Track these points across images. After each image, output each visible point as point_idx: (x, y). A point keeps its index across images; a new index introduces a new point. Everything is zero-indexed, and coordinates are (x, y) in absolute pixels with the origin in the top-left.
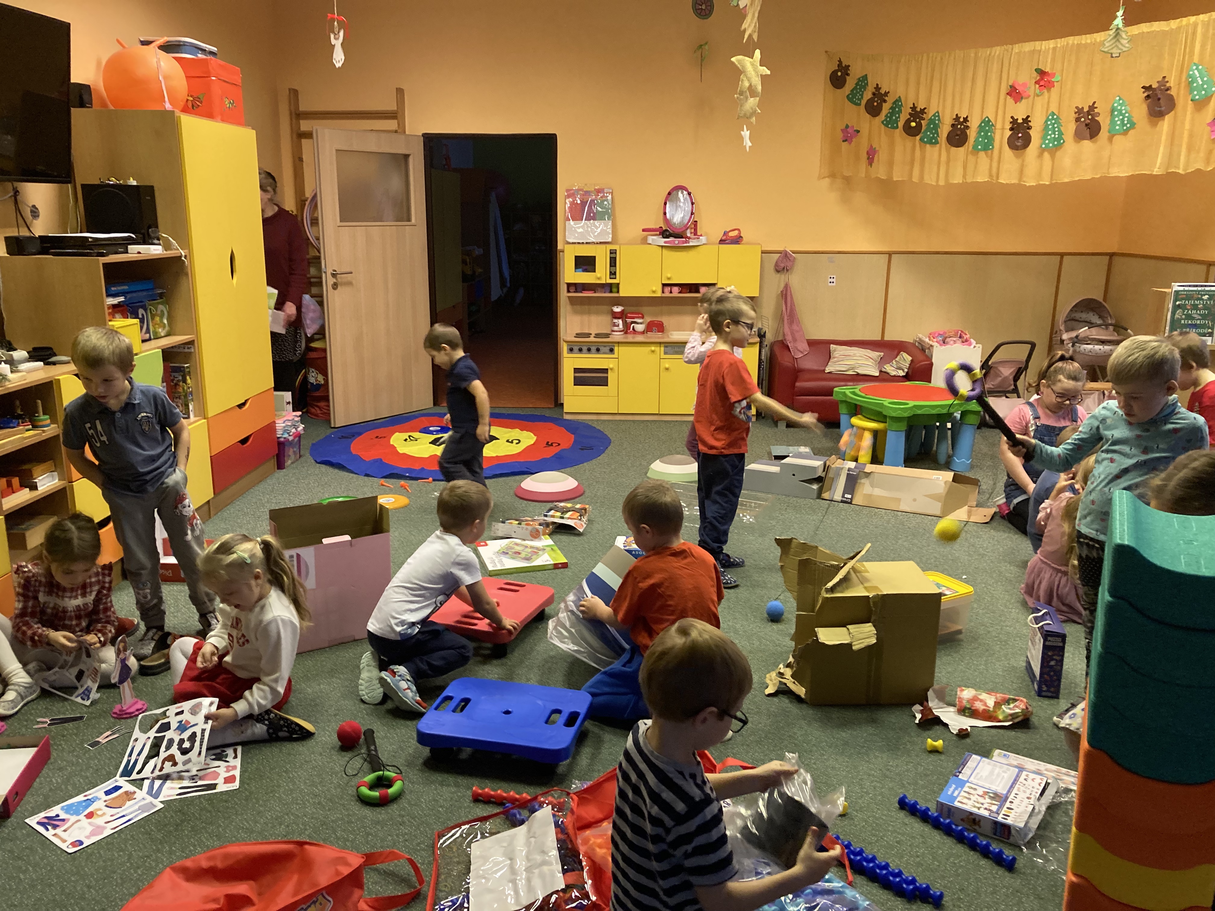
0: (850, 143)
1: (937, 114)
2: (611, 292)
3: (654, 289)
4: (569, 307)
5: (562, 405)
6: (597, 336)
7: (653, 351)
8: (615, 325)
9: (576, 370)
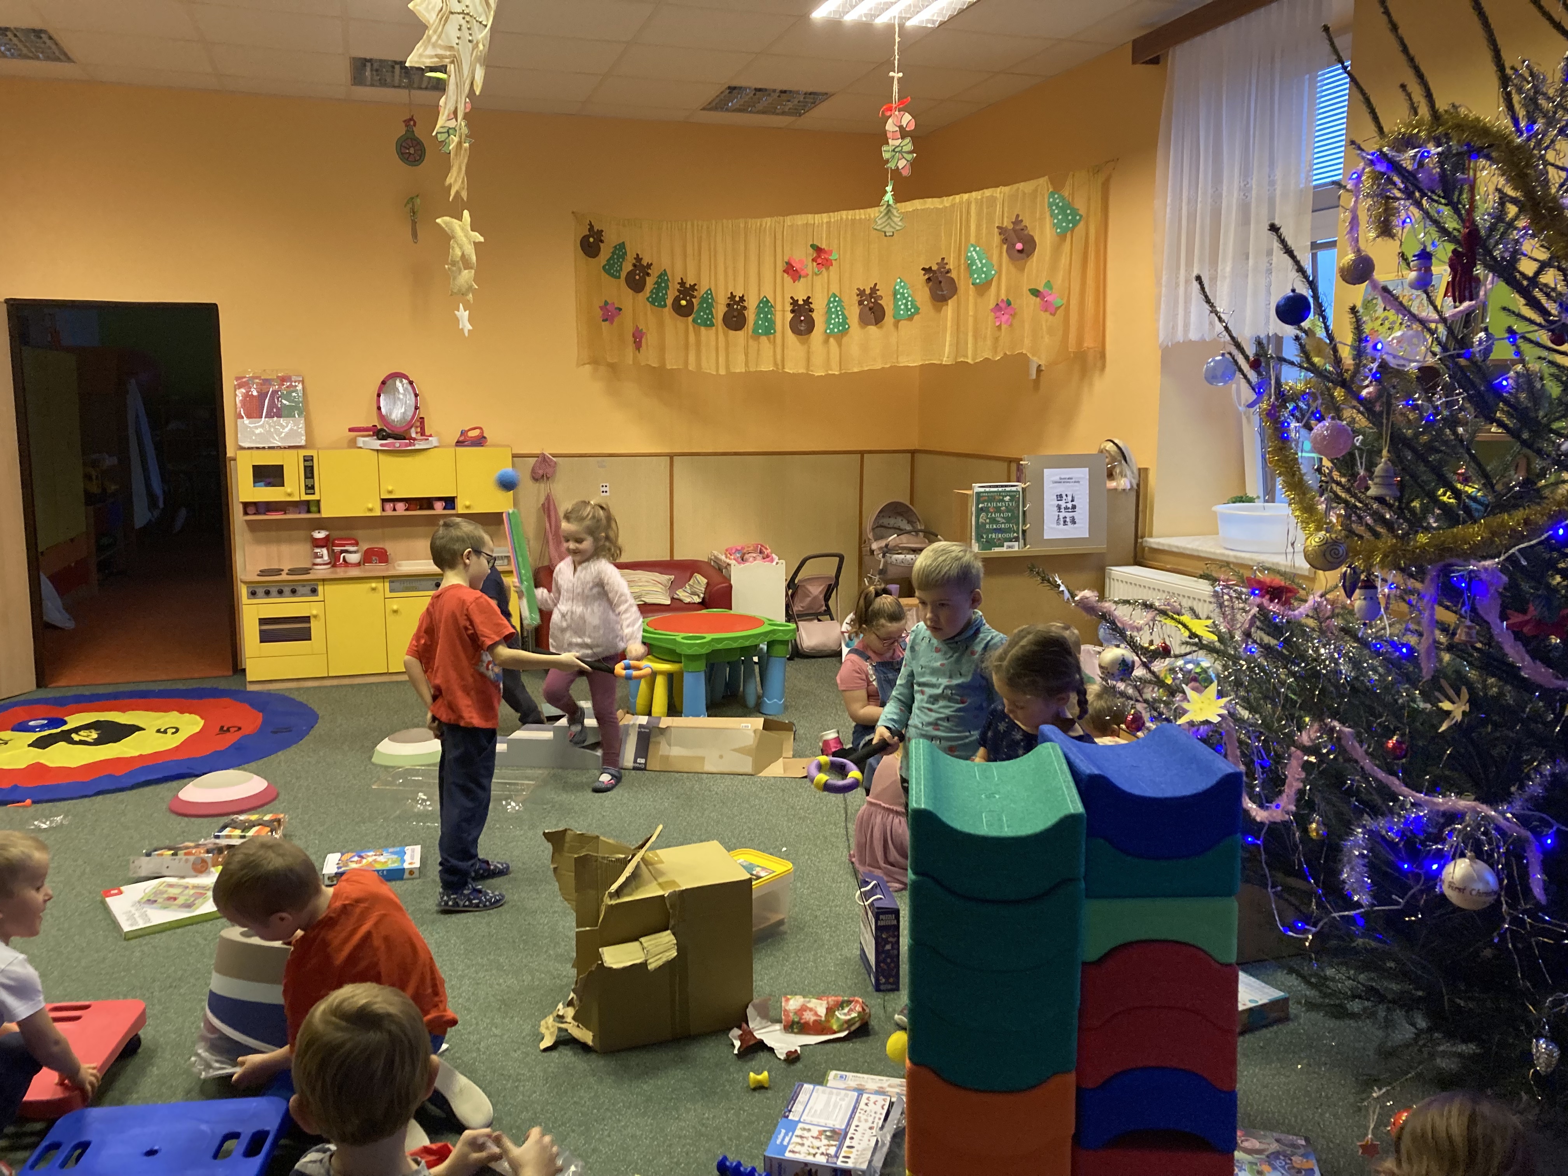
0: (612, 323)
1: (709, 292)
2: (309, 511)
3: (370, 506)
4: (248, 535)
5: (244, 670)
6: (292, 572)
7: (374, 589)
8: (316, 556)
9: (263, 621)
